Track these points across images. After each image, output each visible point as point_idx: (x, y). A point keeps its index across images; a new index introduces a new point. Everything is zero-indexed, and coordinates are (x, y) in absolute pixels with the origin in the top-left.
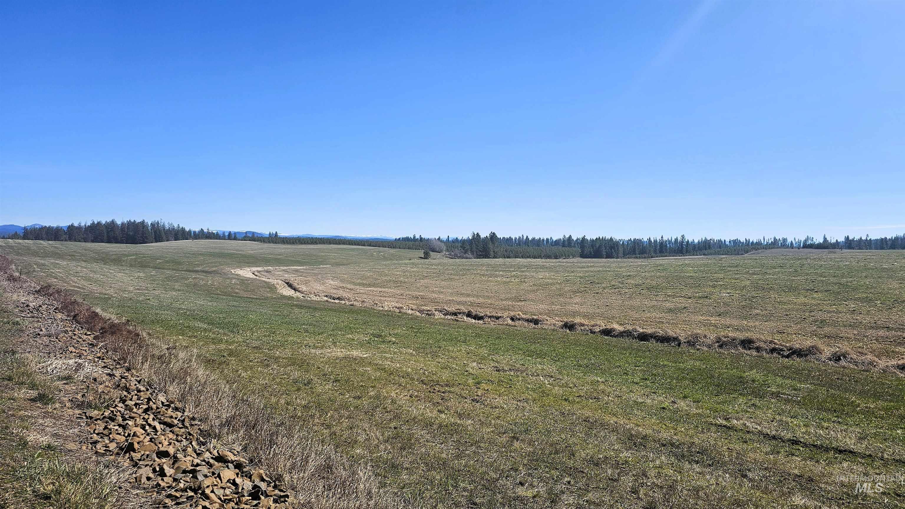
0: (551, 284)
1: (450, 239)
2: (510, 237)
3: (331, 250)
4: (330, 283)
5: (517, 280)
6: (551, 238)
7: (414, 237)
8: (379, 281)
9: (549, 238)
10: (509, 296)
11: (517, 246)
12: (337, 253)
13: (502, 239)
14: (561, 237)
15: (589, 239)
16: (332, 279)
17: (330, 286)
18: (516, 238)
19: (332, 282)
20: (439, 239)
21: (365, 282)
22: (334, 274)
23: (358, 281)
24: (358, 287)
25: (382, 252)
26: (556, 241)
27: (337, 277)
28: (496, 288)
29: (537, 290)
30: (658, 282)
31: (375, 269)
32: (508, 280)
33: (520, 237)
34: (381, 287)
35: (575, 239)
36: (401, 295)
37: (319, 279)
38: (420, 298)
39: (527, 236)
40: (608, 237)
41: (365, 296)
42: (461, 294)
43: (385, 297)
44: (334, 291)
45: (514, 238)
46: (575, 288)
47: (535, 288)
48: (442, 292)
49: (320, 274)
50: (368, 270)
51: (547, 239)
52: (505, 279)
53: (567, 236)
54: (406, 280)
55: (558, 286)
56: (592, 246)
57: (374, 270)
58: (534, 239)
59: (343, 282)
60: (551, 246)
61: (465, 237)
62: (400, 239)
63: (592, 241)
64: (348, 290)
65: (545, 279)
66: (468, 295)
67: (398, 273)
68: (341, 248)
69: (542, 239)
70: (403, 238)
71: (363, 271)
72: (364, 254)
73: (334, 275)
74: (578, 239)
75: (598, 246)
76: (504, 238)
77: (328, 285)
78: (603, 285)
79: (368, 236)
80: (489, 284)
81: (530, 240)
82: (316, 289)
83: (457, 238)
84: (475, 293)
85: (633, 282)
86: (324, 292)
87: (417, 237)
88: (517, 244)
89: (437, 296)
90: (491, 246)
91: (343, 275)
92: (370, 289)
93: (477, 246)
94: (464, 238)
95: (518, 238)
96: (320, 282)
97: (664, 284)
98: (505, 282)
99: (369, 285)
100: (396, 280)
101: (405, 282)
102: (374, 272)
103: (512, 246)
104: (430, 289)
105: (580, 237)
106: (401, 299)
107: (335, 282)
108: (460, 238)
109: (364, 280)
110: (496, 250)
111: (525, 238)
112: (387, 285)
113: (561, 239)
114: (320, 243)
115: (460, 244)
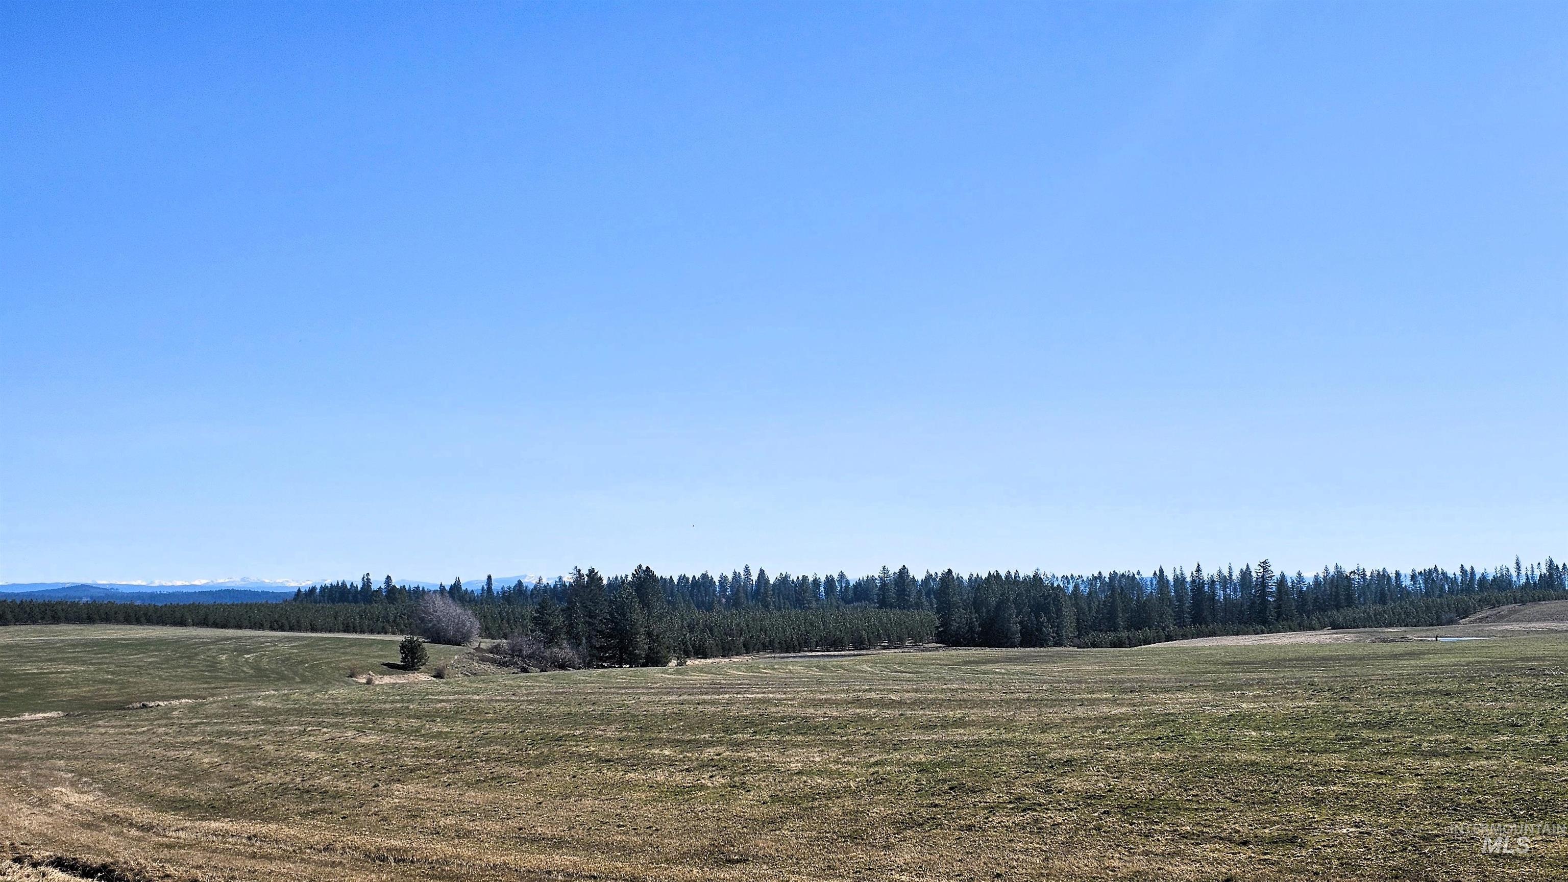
0: (830, 795)
1: (496, 587)
2: (704, 576)
3: (60, 650)
4: (65, 799)
5: (719, 780)
6: (842, 575)
7: (367, 583)
8: (244, 788)
9: (836, 577)
10: (695, 843)
11: (727, 606)
12: (84, 663)
13: (676, 581)
14: (876, 573)
15: (966, 577)
16: (73, 784)
17: (67, 815)
18: (723, 579)
19: (74, 798)
20: (456, 586)
21: (194, 793)
22: (76, 758)
23: (169, 791)
24: (169, 818)
25: (248, 652)
26: (859, 584)
27: (90, 774)
28: (649, 812)
29: (784, 818)
30: (1153, 787)
31: (229, 734)
32: (689, 779)
33: (736, 576)
34: (252, 817)
35: (920, 576)
36: (326, 849)
37: (24, 780)
38: (391, 859)
39: (762, 572)
40: (1026, 571)
41: (198, 858)
42: (533, 841)
43: (268, 857)
44: (85, 837)
45: (716, 579)
46: (902, 809)
47: (778, 809)
48: (468, 834)
49: (25, 757)
50: (202, 743)
51: (830, 581)
52: (678, 777)
53: (894, 569)
54: (342, 785)
55: (849, 803)
56: (974, 603)
57: (224, 740)
58: (784, 580)
59: (114, 794)
60: (841, 603)
61: (549, 579)
62: (313, 589)
63: (976, 583)
64: (134, 832)
65: (810, 773)
66: (558, 844)
67: (312, 755)
68: (97, 643)
69: (811, 579)
70: (324, 589)
71: (186, 745)
72: (182, 662)
73: (77, 765)
74: (929, 577)
75: (993, 601)
76: (683, 578)
77: (58, 807)
78: (990, 798)
79: (197, 583)
80: (627, 795)
81: (772, 582)
82: (18, 829)
83: (520, 583)
84: (580, 833)
85: (1078, 785)
86: (48, 841)
87: (377, 582)
88: (728, 598)
89: (450, 851)
90: (638, 615)
91: (111, 766)
92: (214, 825)
93: (591, 615)
94: (544, 582)
95: (730, 577)
96: (29, 793)
97: (1170, 794)
98: (679, 791)
99: (213, 810)
100: (307, 785)
101: (337, 795)
102: (225, 749)
103: (710, 608)
104: (428, 823)
105: (939, 570)
106: (326, 865)
107: (85, 798)
108: (530, 581)
109: (188, 784)
110: (656, 629)
111: (754, 577)
112: (274, 806)
113: (873, 579)
114: (18, 621)
115: (530, 610)
